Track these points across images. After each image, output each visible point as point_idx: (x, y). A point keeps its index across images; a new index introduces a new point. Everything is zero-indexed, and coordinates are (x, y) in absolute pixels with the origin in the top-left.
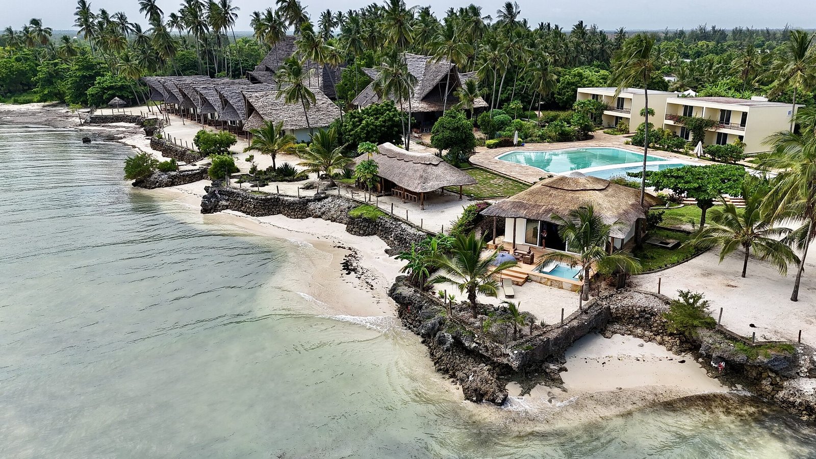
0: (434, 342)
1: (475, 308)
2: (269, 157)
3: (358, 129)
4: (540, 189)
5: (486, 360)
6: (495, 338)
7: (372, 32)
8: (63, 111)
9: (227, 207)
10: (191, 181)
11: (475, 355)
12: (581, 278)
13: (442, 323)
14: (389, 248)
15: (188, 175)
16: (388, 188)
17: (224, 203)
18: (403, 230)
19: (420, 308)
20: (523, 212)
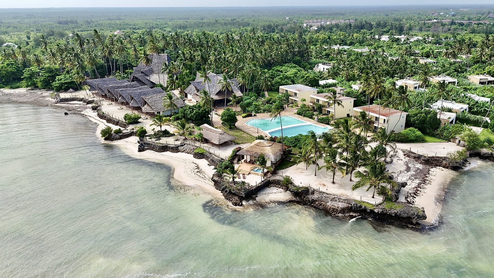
0: (224, 192)
1: (235, 183)
2: (159, 127)
3: (193, 114)
4: (254, 146)
5: (237, 195)
6: (239, 190)
7: (191, 56)
8: (38, 93)
9: (147, 149)
10: (128, 137)
11: (234, 194)
12: (262, 173)
13: (226, 187)
14: (209, 163)
15: (126, 135)
16: (206, 141)
17: (146, 147)
18: (213, 158)
19: (220, 183)
20: (249, 153)
